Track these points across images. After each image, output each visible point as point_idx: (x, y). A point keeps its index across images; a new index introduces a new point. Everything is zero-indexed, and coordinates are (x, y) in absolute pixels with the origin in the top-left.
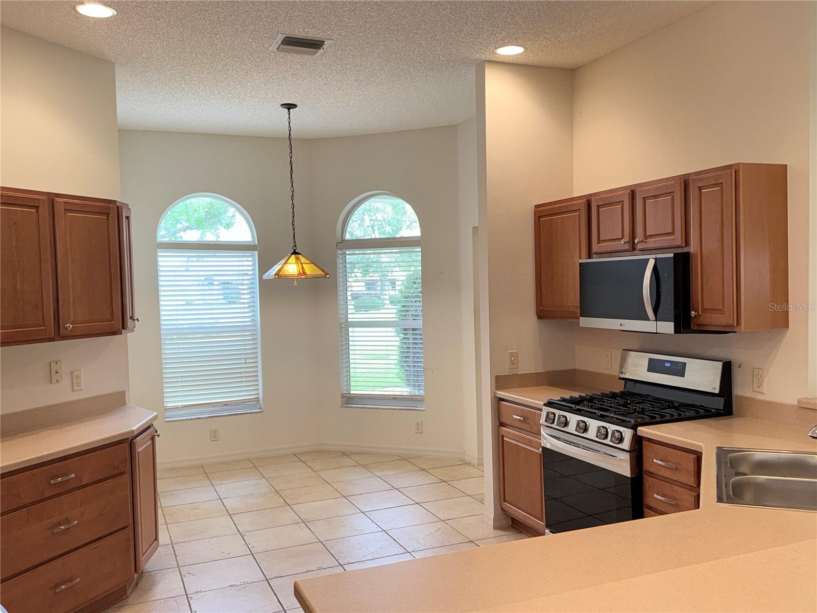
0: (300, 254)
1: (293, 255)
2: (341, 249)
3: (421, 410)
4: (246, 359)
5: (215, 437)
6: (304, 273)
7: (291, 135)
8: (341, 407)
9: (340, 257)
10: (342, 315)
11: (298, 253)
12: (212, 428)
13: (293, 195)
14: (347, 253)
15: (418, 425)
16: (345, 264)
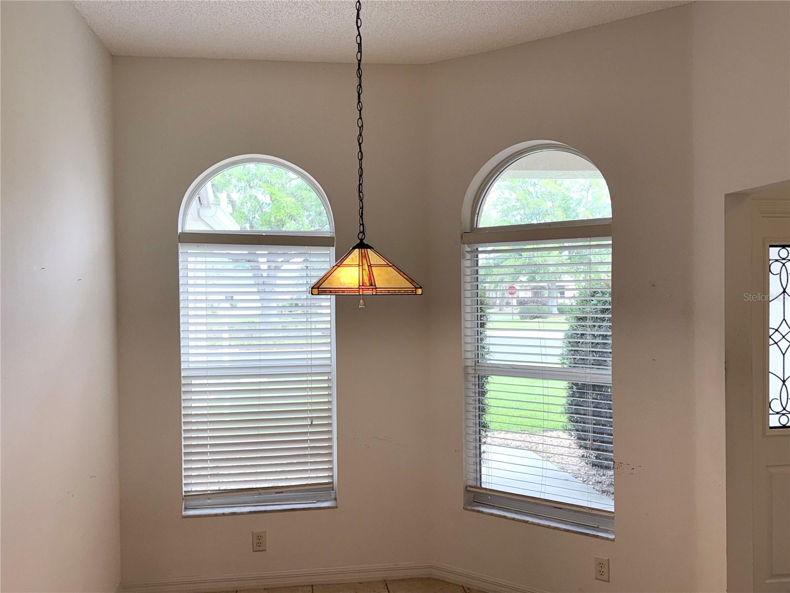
0: (370, 248)
1: (357, 250)
2: (469, 243)
3: (608, 539)
4: (312, 418)
5: (259, 545)
6: (371, 285)
7: (361, 17)
8: (464, 508)
9: (468, 256)
10: (469, 353)
11: (368, 247)
12: (255, 532)
13: (360, 135)
14: (480, 249)
15: (601, 564)
16: (476, 268)
